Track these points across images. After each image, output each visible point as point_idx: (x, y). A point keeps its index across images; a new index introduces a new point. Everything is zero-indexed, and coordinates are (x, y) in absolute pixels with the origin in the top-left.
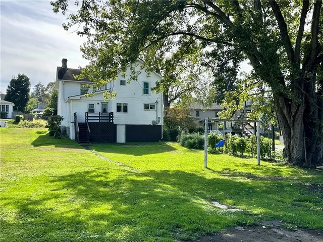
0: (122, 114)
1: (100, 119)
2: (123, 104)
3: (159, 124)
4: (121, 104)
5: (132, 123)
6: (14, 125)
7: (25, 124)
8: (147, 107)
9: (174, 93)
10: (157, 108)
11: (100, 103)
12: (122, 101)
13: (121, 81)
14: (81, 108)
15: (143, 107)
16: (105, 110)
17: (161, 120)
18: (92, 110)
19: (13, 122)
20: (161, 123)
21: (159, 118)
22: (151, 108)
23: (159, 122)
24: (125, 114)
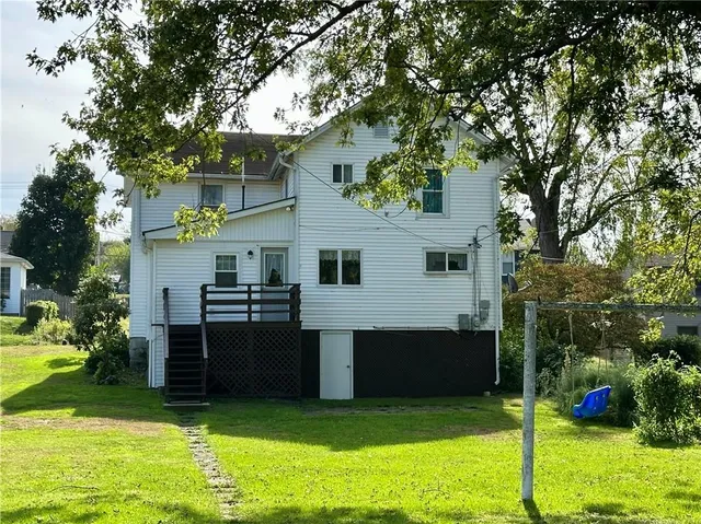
0: (340, 292)
1: (250, 312)
2: (345, 253)
3: (486, 327)
4: (335, 252)
5: (380, 326)
6: (18, 337)
7: (53, 333)
8: (438, 262)
9: (581, 205)
10: (476, 264)
11: (257, 252)
12: (340, 243)
13: (337, 168)
14: (190, 272)
15: (421, 262)
16: (274, 279)
17: (491, 311)
18: (226, 279)
19: (17, 326)
20: (495, 322)
21: (485, 305)
22: (453, 266)
23: (483, 319)
24: (350, 290)
